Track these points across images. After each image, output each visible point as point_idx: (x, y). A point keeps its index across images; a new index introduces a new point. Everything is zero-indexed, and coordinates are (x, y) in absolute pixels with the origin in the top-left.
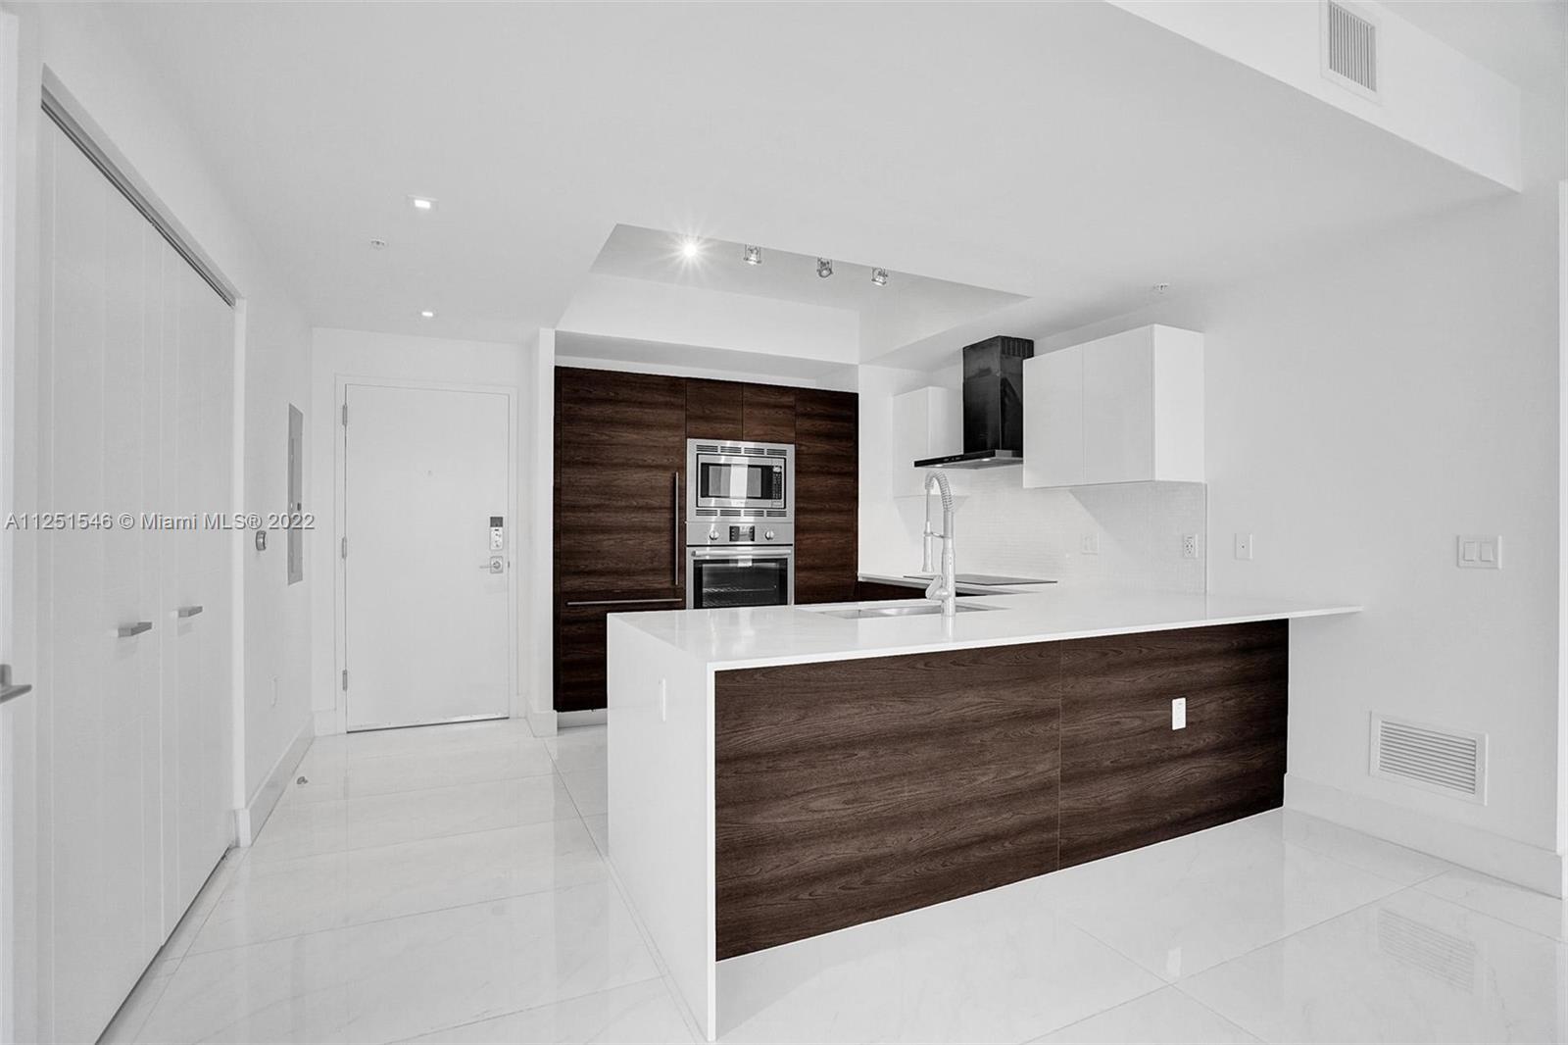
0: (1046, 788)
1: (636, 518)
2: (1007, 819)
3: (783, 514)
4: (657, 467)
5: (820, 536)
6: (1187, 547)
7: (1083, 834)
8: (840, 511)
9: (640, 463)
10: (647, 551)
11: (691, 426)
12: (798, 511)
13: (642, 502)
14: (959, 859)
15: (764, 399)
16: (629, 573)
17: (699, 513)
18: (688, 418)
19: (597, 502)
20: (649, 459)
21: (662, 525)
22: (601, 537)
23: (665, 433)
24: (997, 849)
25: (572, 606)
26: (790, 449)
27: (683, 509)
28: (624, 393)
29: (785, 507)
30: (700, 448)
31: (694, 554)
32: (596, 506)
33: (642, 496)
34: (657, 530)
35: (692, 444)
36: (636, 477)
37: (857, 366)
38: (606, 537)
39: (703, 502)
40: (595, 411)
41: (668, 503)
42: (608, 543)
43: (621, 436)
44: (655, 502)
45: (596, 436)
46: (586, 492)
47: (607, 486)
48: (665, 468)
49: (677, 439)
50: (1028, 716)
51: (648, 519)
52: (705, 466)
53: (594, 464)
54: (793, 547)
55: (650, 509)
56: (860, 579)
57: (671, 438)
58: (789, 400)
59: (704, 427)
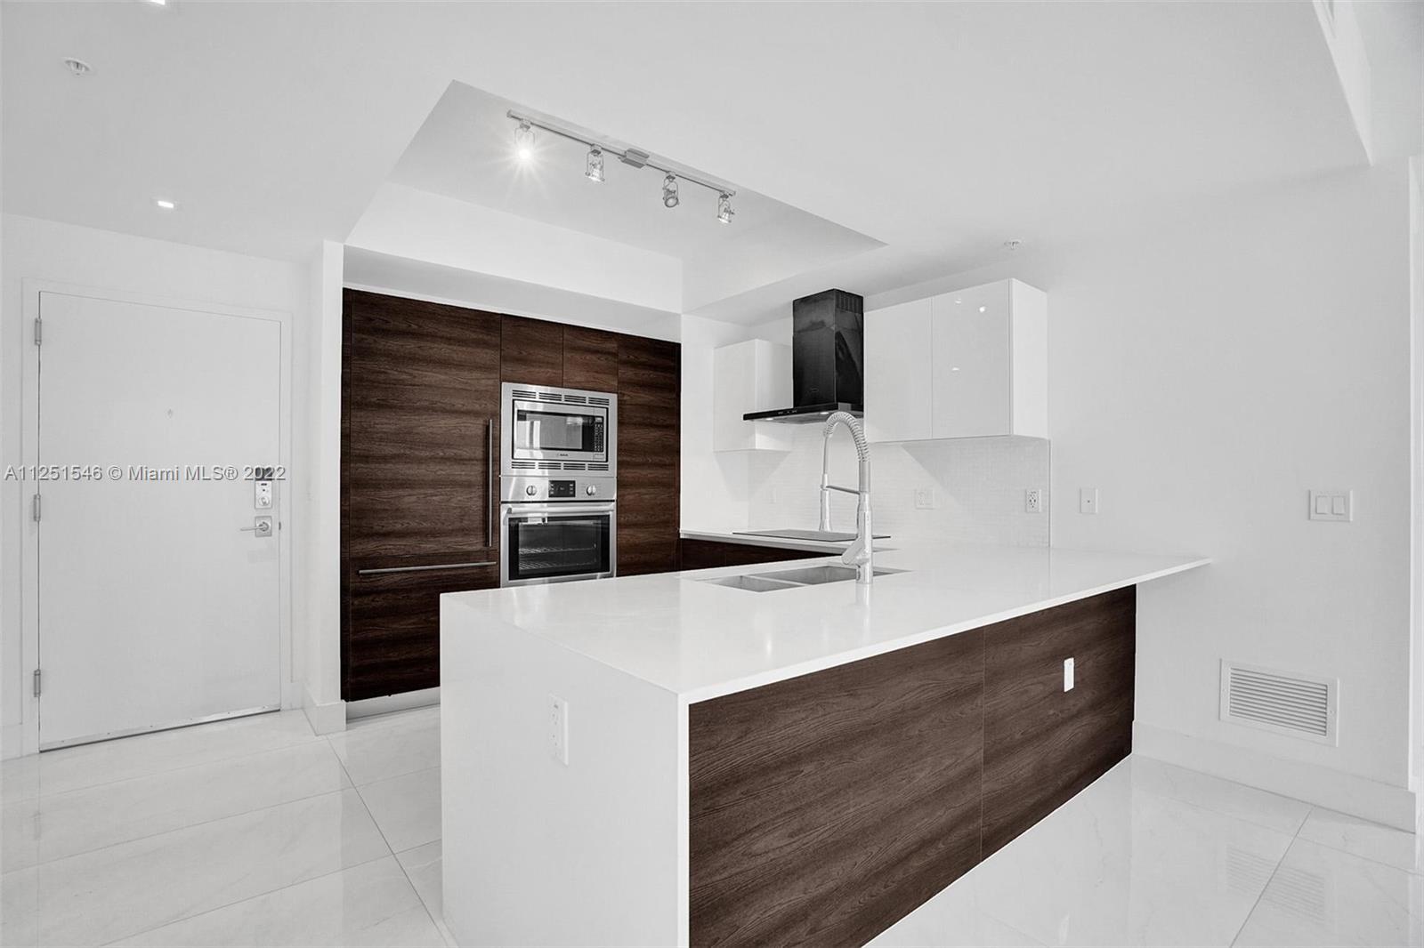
1: (443, 471)
3: (605, 468)
4: (467, 413)
5: (643, 491)
6: (1030, 501)
8: (663, 466)
9: (448, 408)
10: (455, 508)
11: (507, 369)
12: (619, 463)
13: (450, 452)
15: (585, 343)
16: (433, 534)
17: (515, 465)
18: (503, 359)
19: (395, 451)
20: (459, 403)
21: (473, 479)
22: (401, 492)
23: (476, 374)
25: (362, 574)
26: (613, 399)
27: (497, 461)
28: (430, 327)
29: (607, 461)
30: (516, 393)
31: (509, 511)
32: (394, 457)
33: (449, 446)
34: (468, 485)
35: (507, 389)
36: (441, 425)
37: (679, 315)
38: (409, 491)
39: (519, 453)
40: (394, 344)
41: (479, 453)
42: (409, 499)
43: (426, 376)
44: (465, 453)
45: (394, 374)
46: (381, 440)
47: (410, 433)
48: (476, 414)
49: (491, 382)
51: (458, 472)
52: (523, 414)
53: (391, 407)
54: (614, 504)
55: (459, 460)
56: (682, 537)
57: (483, 381)
58: (612, 346)
59: (521, 370)
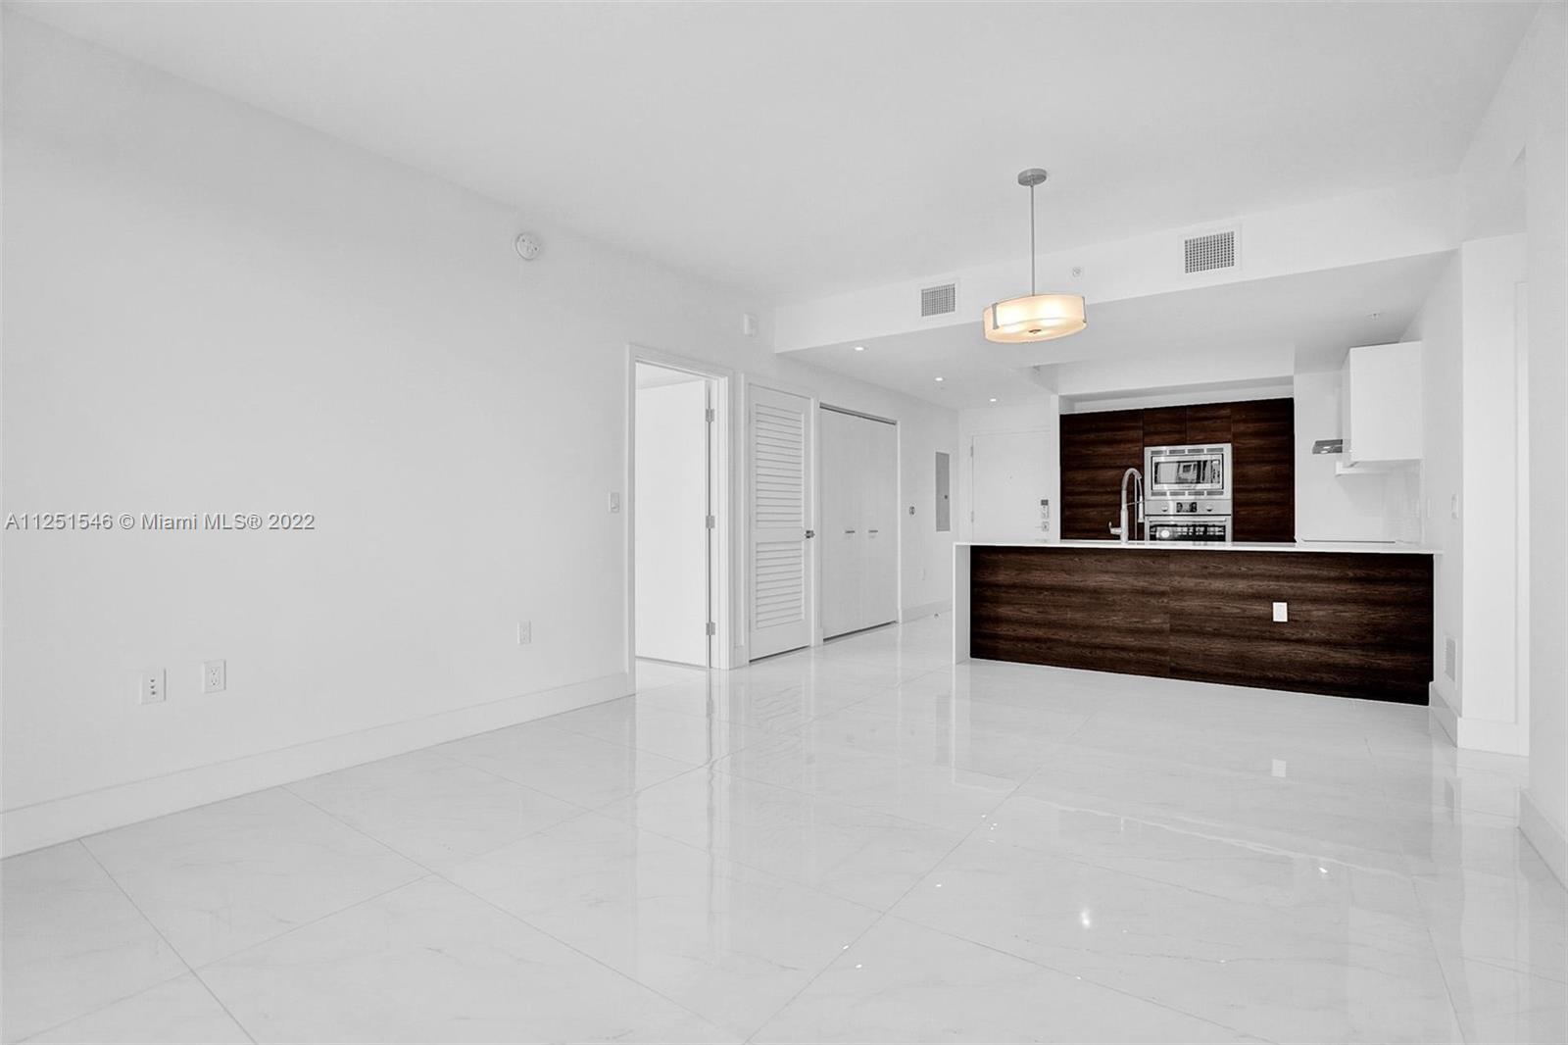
0: (1158, 632)
2: (1130, 641)
3: (1222, 493)
4: (1124, 467)
5: (1256, 508)
7: (1188, 664)
9: (1113, 465)
11: (1148, 439)
12: (1235, 491)
13: (1114, 489)
14: (1099, 653)
15: (1205, 413)
17: (1153, 494)
18: (1145, 434)
19: (1086, 490)
20: (1119, 462)
23: (1130, 445)
24: (1124, 655)
26: (1227, 448)
29: (1223, 488)
30: (1153, 452)
31: (1150, 521)
32: (1086, 492)
33: (1114, 485)
35: (1148, 451)
36: (1110, 474)
37: (1292, 377)
39: (1156, 487)
40: (1084, 437)
43: (1101, 450)
45: (1084, 452)
46: (1081, 484)
47: (1092, 480)
49: (1137, 448)
50: (1144, 592)
52: (1157, 464)
53: (1084, 468)
54: (1230, 517)
57: (1135, 448)
58: (1226, 411)
59: (1157, 439)
